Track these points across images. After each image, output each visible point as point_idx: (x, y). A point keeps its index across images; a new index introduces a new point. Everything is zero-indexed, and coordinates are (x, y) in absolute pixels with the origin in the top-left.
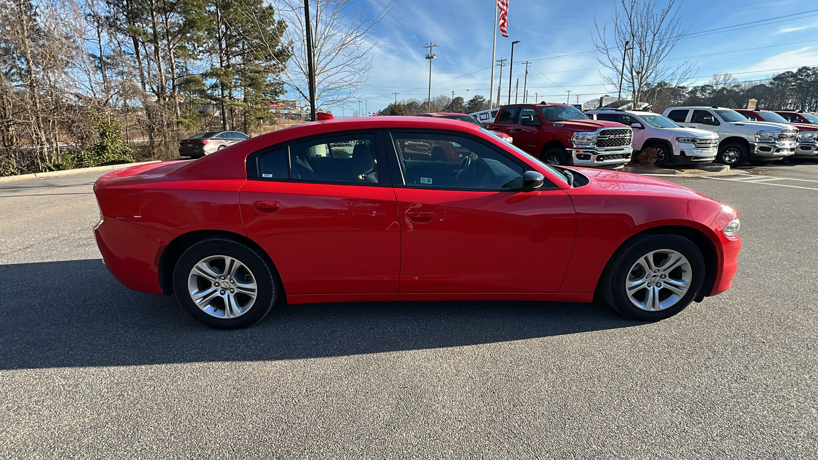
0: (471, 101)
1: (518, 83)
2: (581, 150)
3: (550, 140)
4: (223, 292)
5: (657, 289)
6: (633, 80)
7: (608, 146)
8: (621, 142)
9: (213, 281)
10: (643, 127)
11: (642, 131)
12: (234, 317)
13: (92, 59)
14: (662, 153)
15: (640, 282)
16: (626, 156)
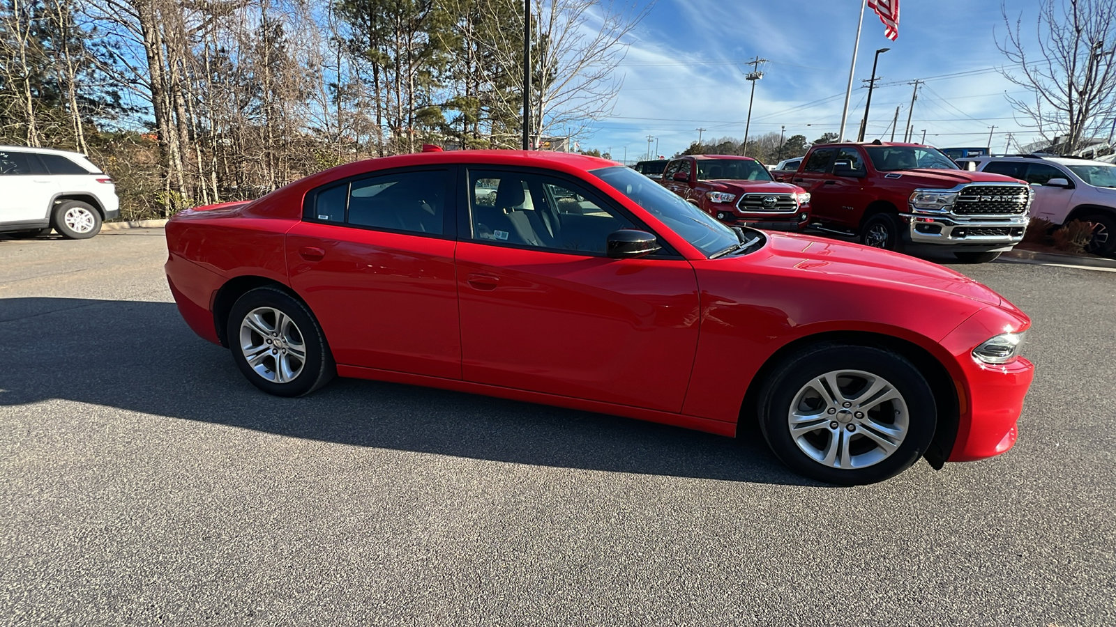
0: (817, 141)
1: (897, 114)
2: (928, 218)
3: (876, 199)
4: (275, 351)
5: (847, 435)
6: (1071, 105)
7: (977, 212)
8: (1010, 208)
9: (265, 337)
10: (1071, 185)
11: (1071, 191)
12: (283, 382)
13: (332, 88)
14: (1104, 231)
15: (816, 417)
16: (1015, 231)
